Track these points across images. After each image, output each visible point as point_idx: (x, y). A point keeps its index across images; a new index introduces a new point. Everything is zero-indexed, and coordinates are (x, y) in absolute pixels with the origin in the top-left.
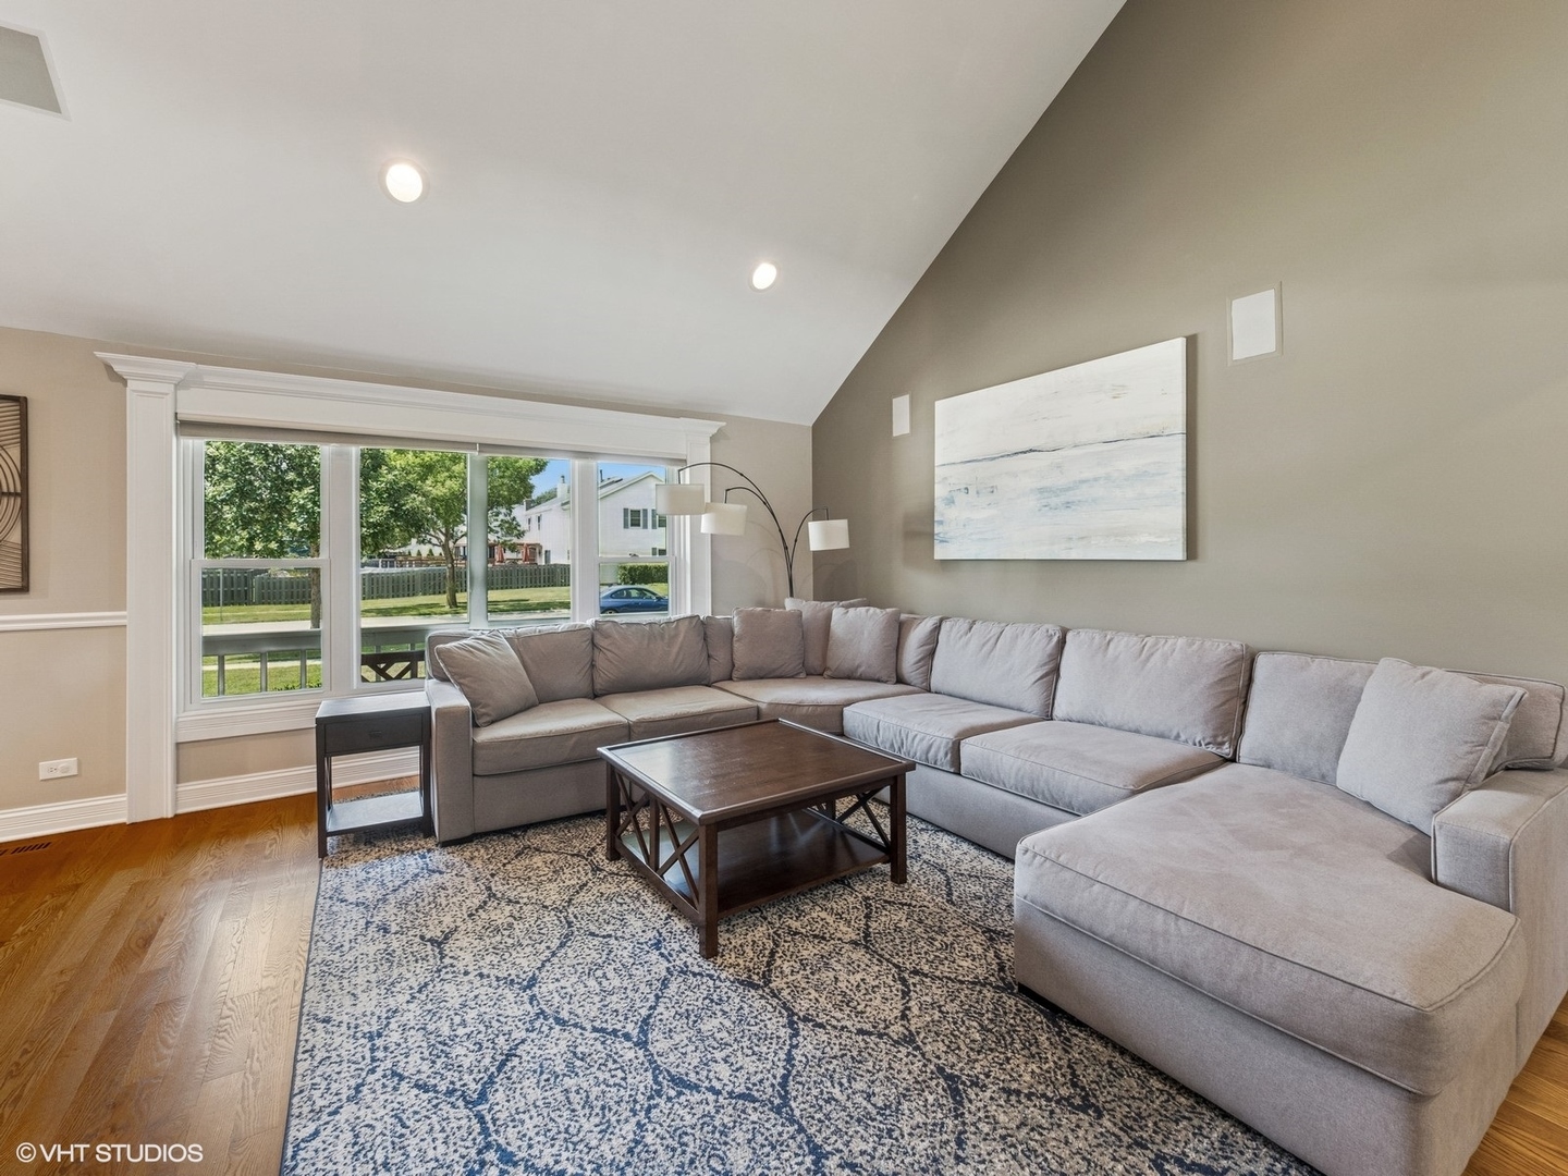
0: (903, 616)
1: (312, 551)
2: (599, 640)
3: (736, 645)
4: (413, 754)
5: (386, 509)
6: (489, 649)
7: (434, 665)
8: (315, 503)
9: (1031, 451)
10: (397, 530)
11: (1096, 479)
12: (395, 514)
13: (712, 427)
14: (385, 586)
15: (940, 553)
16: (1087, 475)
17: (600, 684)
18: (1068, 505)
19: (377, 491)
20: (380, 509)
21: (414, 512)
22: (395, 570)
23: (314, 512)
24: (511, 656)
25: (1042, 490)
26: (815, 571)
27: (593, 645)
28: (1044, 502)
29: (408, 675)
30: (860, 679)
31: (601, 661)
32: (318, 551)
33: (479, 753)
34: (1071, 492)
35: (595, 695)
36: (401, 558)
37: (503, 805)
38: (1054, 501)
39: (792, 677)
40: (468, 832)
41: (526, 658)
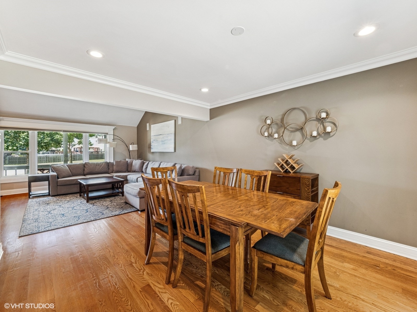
0: (144, 162)
1: (27, 149)
2: (85, 166)
3: (114, 167)
4: (47, 182)
5: (49, 139)
6: (62, 167)
7: (52, 169)
8: (28, 137)
9: (161, 135)
10: (53, 144)
11: (167, 140)
12: (52, 140)
13: (114, 127)
14: (51, 159)
15: (152, 151)
17: (85, 173)
19: (46, 134)
20: (47, 139)
21: (57, 139)
22: (54, 155)
23: (27, 139)
24: (67, 168)
25: (162, 141)
26: (137, 154)
27: (84, 166)
28: (162, 143)
29: (48, 172)
30: (136, 172)
31: (86, 169)
32: (29, 149)
33: (58, 182)
35: (84, 175)
36: (56, 151)
37: (64, 190)
39: (125, 172)
40: (56, 194)
41: (70, 169)
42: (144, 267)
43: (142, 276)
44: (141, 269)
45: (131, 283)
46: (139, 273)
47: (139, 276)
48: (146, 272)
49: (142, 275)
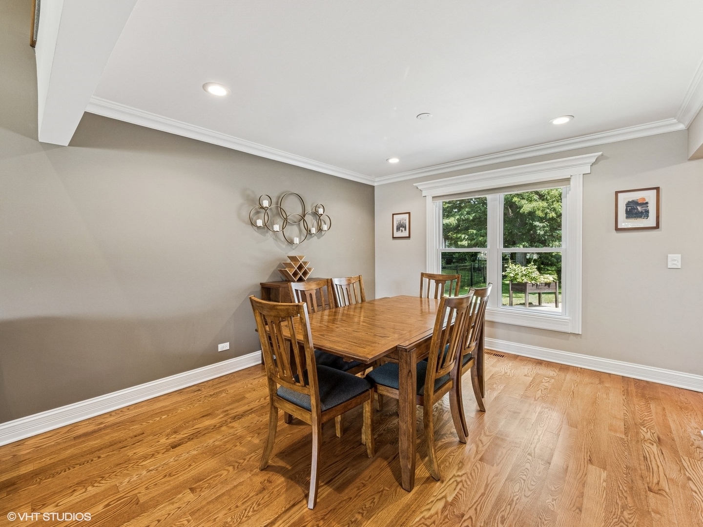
42: (447, 480)
43: (471, 474)
44: (455, 482)
45: (492, 482)
46: (466, 481)
47: (473, 478)
48: (457, 472)
49: (469, 475)
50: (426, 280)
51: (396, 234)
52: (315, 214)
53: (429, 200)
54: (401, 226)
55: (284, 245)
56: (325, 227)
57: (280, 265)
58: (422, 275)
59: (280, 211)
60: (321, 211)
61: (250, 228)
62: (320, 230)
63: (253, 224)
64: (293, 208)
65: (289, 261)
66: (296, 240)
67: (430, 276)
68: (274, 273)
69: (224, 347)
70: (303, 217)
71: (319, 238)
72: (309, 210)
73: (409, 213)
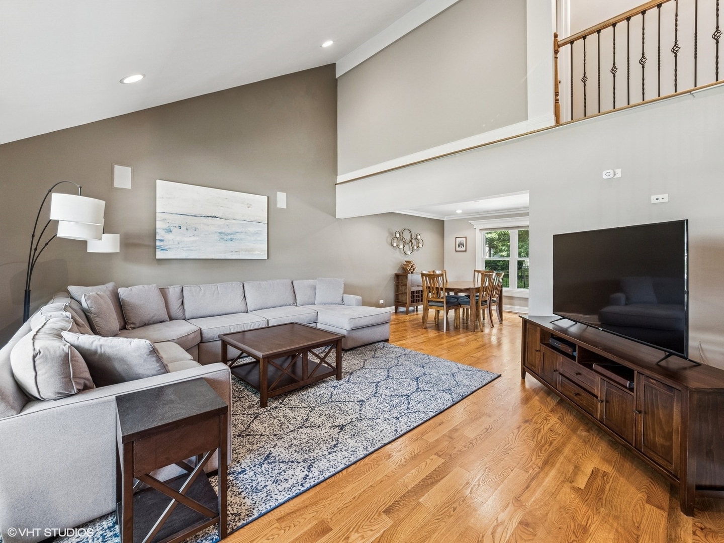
9: (215, 217)
11: (241, 232)
16: (237, 231)
18: (231, 240)
25: (220, 233)
28: (222, 237)
34: (232, 235)
38: (225, 238)
50: (476, 273)
51: (458, 249)
52: (416, 239)
53: (478, 230)
54: (461, 245)
55: (403, 255)
56: (421, 246)
57: (401, 265)
58: (475, 271)
59: (402, 238)
60: (419, 237)
61: (391, 248)
62: (418, 247)
63: (392, 245)
64: (407, 236)
65: (405, 263)
66: (409, 253)
67: (479, 272)
68: (399, 269)
69: (381, 302)
70: (411, 241)
71: (417, 251)
72: (413, 237)
73: (466, 237)
